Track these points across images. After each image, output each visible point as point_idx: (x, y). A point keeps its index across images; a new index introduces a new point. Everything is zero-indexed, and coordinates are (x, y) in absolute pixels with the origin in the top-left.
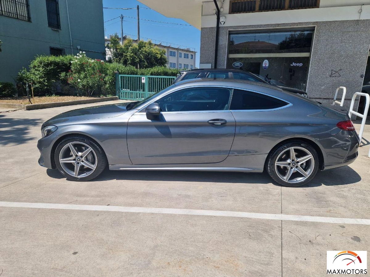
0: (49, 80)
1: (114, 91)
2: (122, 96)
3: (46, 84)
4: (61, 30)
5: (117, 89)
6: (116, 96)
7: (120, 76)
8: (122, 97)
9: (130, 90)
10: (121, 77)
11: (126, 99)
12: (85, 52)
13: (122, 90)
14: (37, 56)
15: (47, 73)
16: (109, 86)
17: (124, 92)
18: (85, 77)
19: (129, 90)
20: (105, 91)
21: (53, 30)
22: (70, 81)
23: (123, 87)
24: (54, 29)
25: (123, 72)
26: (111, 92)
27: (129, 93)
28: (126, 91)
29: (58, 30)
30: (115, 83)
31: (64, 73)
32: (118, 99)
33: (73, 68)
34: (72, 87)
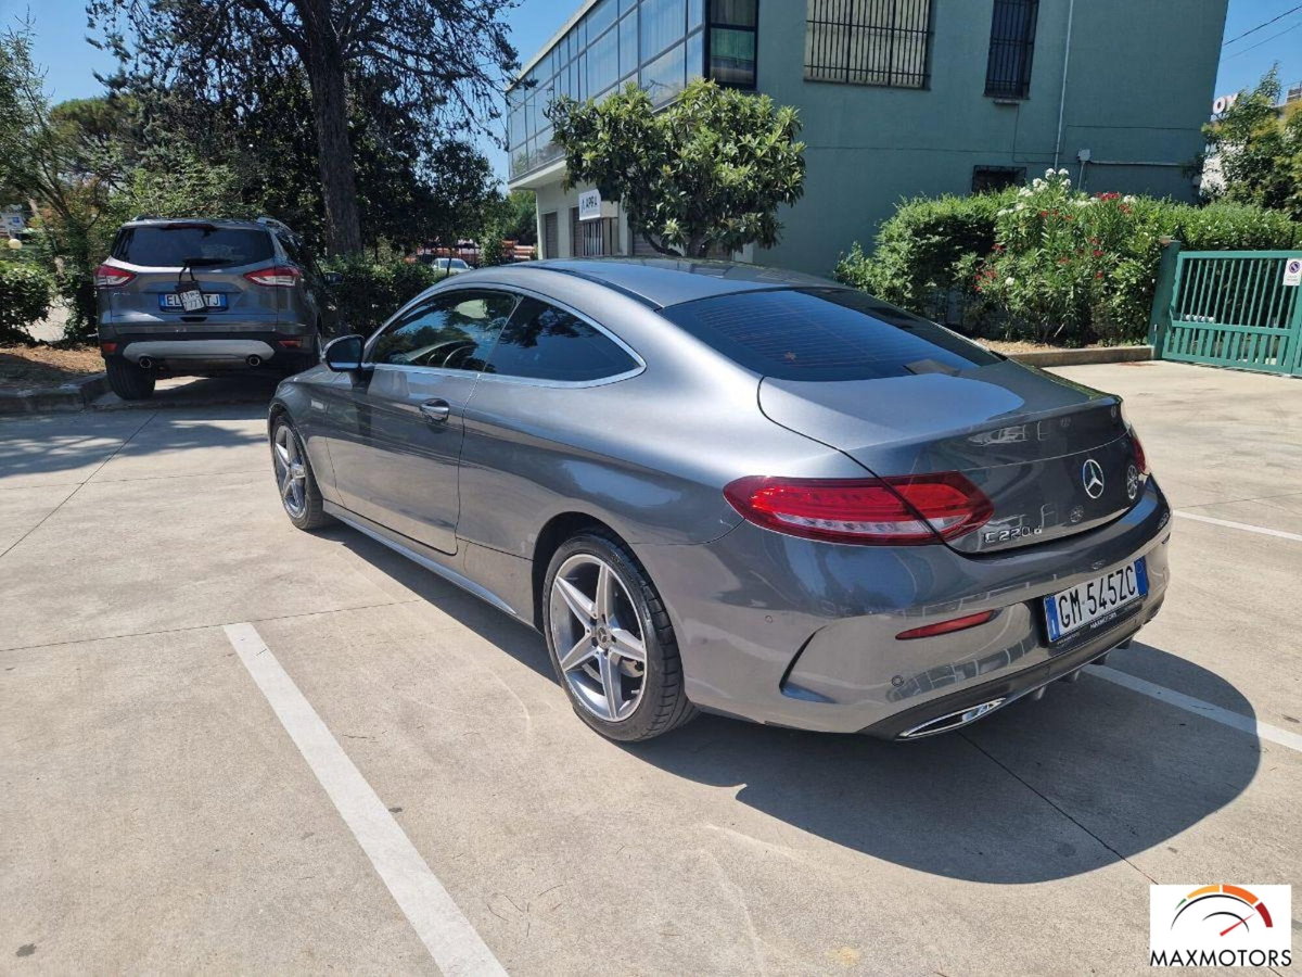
0: (919, 281)
1: (1139, 324)
2: (1171, 344)
3: (910, 295)
4: (1028, 99)
5: (1157, 313)
6: (1148, 346)
7: (1183, 255)
8: (1170, 349)
9: (1218, 320)
10: (1187, 261)
11: (1190, 357)
12: (1067, 172)
13: (1177, 319)
14: (900, 202)
15: (920, 259)
16: (1124, 302)
17: (1183, 329)
18: (1039, 268)
19: (1211, 319)
20: (1103, 321)
21: (997, 104)
22: (985, 285)
23: (1188, 306)
24: (1000, 101)
25: (1210, 240)
26: (1126, 326)
27: (1207, 331)
28: (1195, 325)
29: (1017, 102)
30: (1152, 288)
31: (973, 256)
32: (1149, 359)
33: (1002, 234)
34: (990, 307)
